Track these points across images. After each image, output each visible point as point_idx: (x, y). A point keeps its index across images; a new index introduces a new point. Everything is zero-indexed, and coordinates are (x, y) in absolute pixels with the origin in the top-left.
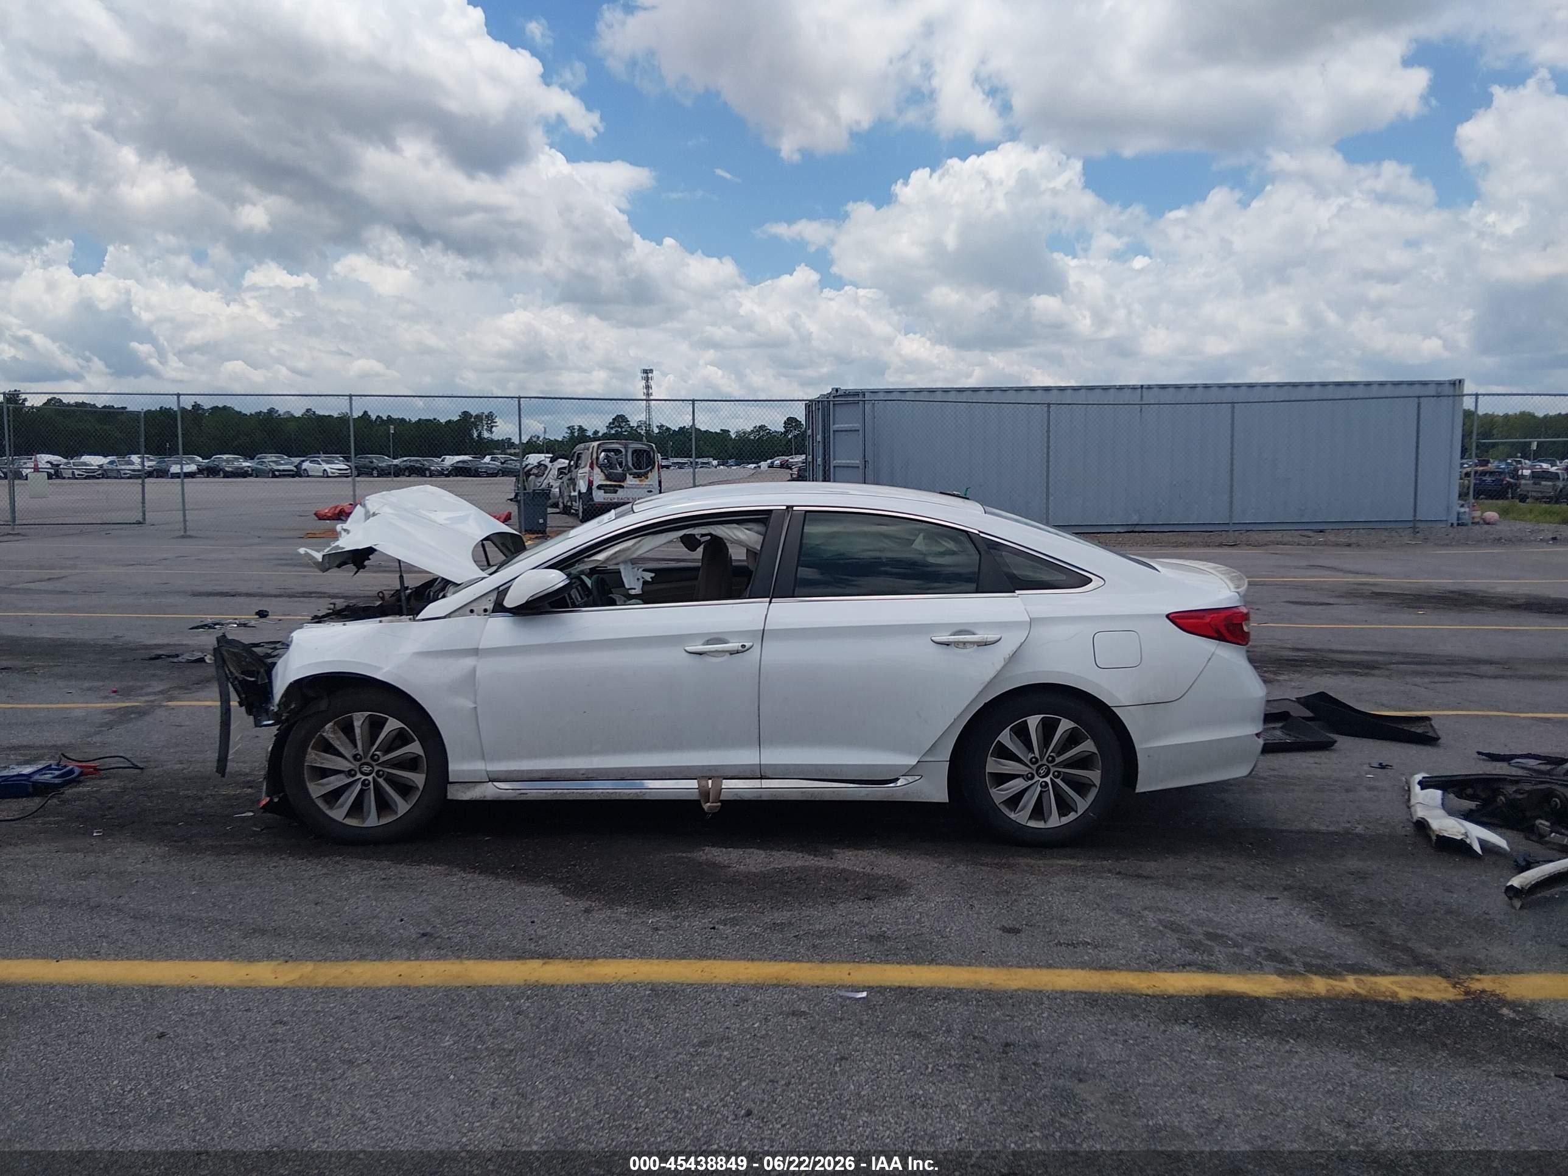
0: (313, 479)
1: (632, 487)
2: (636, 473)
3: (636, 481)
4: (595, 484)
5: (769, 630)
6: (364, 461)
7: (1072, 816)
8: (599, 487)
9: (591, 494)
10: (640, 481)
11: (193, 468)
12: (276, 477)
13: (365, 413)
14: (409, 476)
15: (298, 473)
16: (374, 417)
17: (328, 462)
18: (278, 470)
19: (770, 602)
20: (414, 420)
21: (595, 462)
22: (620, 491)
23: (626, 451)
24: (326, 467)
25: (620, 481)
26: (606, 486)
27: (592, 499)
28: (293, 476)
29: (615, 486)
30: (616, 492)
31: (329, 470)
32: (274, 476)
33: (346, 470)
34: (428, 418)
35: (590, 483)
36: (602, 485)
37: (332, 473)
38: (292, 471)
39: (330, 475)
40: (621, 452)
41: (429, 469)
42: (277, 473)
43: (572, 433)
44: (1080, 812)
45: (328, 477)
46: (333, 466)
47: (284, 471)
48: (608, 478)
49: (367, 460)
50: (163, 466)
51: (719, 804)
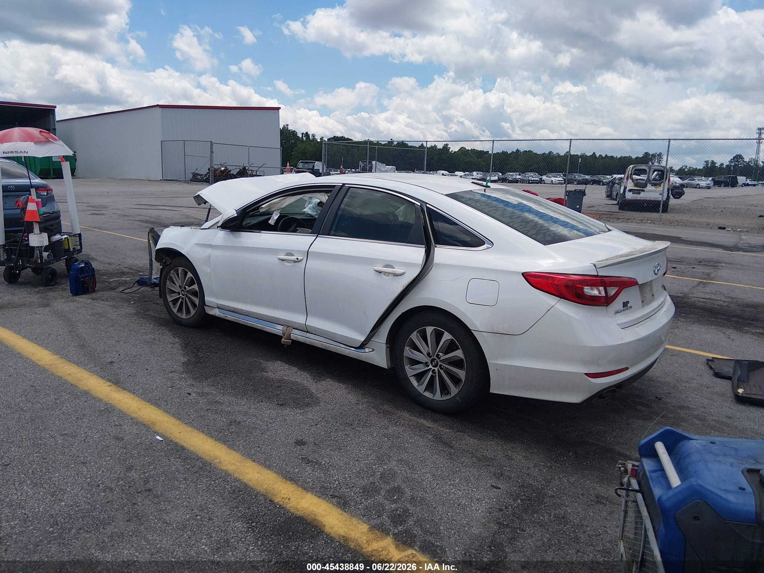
0: (546, 185)
1: (650, 191)
2: (653, 183)
3: (653, 188)
4: (628, 189)
5: (310, 252)
6: (570, 176)
7: (448, 397)
8: (630, 190)
9: (625, 194)
10: (656, 188)
11: (496, 178)
12: (531, 183)
13: (594, 153)
14: (592, 185)
15: (541, 181)
16: (598, 155)
17: (555, 177)
18: (531, 180)
19: (317, 236)
20: (619, 157)
21: (629, 176)
22: (642, 193)
23: (650, 171)
24: (553, 179)
25: (643, 188)
26: (634, 190)
27: (625, 197)
28: (537, 183)
29: (640, 190)
30: (640, 193)
31: (554, 181)
32: (529, 183)
33: (562, 181)
34: (625, 156)
35: (625, 188)
36: (632, 190)
37: (555, 182)
38: (537, 180)
39: (554, 183)
40: (646, 170)
41: (602, 181)
42: (530, 182)
43: (707, 164)
44: (452, 395)
45: (553, 184)
46: (557, 179)
47: (533, 180)
48: (636, 185)
49: (573, 176)
50: (484, 177)
51: (291, 341)
